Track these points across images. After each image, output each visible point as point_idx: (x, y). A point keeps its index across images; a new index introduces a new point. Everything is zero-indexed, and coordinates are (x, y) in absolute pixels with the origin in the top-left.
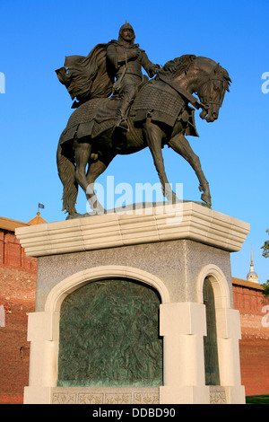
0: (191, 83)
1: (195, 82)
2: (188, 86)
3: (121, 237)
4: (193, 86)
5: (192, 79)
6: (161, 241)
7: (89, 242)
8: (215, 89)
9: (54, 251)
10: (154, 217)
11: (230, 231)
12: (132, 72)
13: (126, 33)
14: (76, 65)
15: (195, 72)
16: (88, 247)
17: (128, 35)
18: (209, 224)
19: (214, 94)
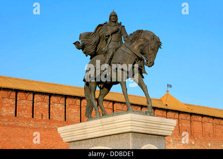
0: (140, 46)
1: (142, 45)
2: (139, 48)
3: (103, 132)
4: (141, 47)
5: (140, 44)
6: (120, 134)
7: (89, 134)
8: (151, 50)
9: (75, 139)
10: (115, 122)
11: (161, 126)
12: (114, 40)
13: (112, 18)
14: (87, 38)
15: (142, 40)
16: (89, 137)
17: (114, 19)
18: (145, 124)
19: (151, 52)
